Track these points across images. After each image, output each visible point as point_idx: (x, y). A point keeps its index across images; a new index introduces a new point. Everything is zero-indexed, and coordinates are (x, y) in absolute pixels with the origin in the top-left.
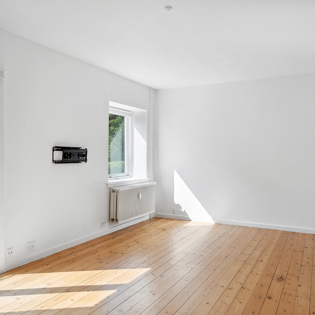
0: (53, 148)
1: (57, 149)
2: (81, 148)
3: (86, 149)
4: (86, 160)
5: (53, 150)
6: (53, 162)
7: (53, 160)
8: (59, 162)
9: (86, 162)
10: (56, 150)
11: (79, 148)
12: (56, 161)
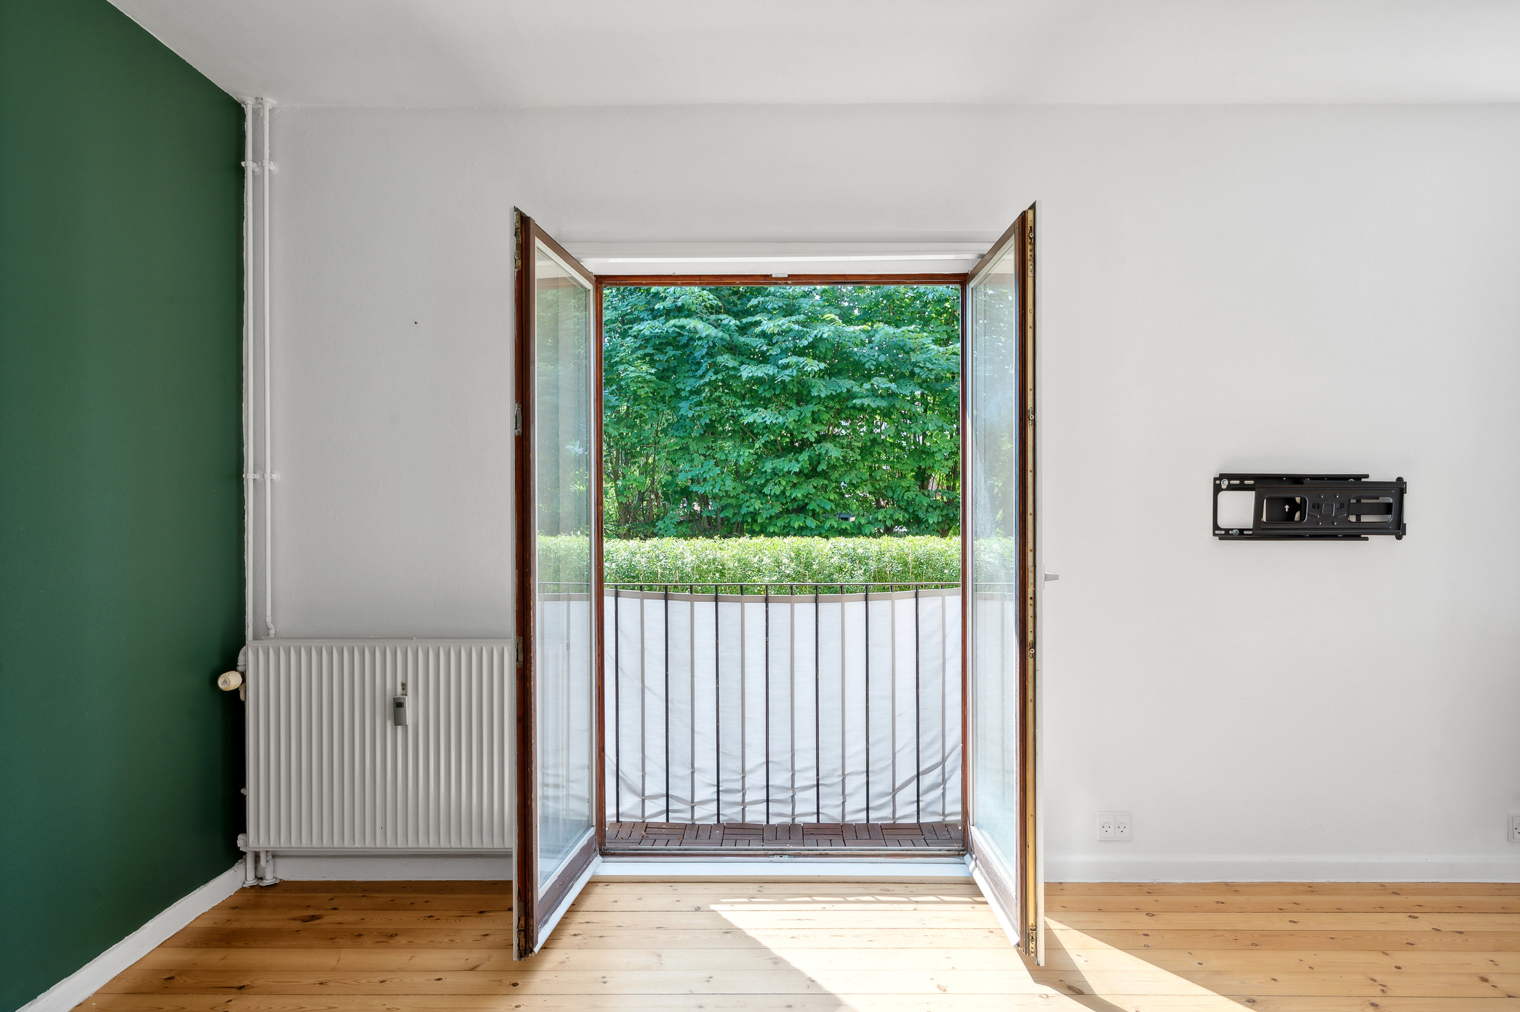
0: (1215, 479)
1: (1238, 482)
2: (1367, 476)
3: (1400, 479)
4: (1398, 529)
5: (1217, 489)
6: (1214, 534)
7: (1216, 527)
8: (1245, 532)
9: (1399, 538)
10: (1231, 488)
11: (1358, 478)
12: (1232, 530)
